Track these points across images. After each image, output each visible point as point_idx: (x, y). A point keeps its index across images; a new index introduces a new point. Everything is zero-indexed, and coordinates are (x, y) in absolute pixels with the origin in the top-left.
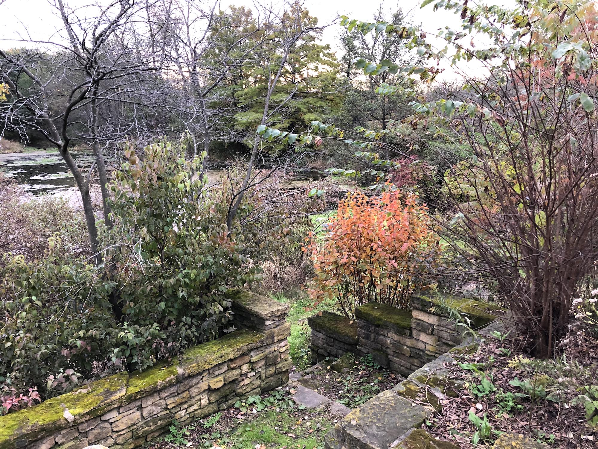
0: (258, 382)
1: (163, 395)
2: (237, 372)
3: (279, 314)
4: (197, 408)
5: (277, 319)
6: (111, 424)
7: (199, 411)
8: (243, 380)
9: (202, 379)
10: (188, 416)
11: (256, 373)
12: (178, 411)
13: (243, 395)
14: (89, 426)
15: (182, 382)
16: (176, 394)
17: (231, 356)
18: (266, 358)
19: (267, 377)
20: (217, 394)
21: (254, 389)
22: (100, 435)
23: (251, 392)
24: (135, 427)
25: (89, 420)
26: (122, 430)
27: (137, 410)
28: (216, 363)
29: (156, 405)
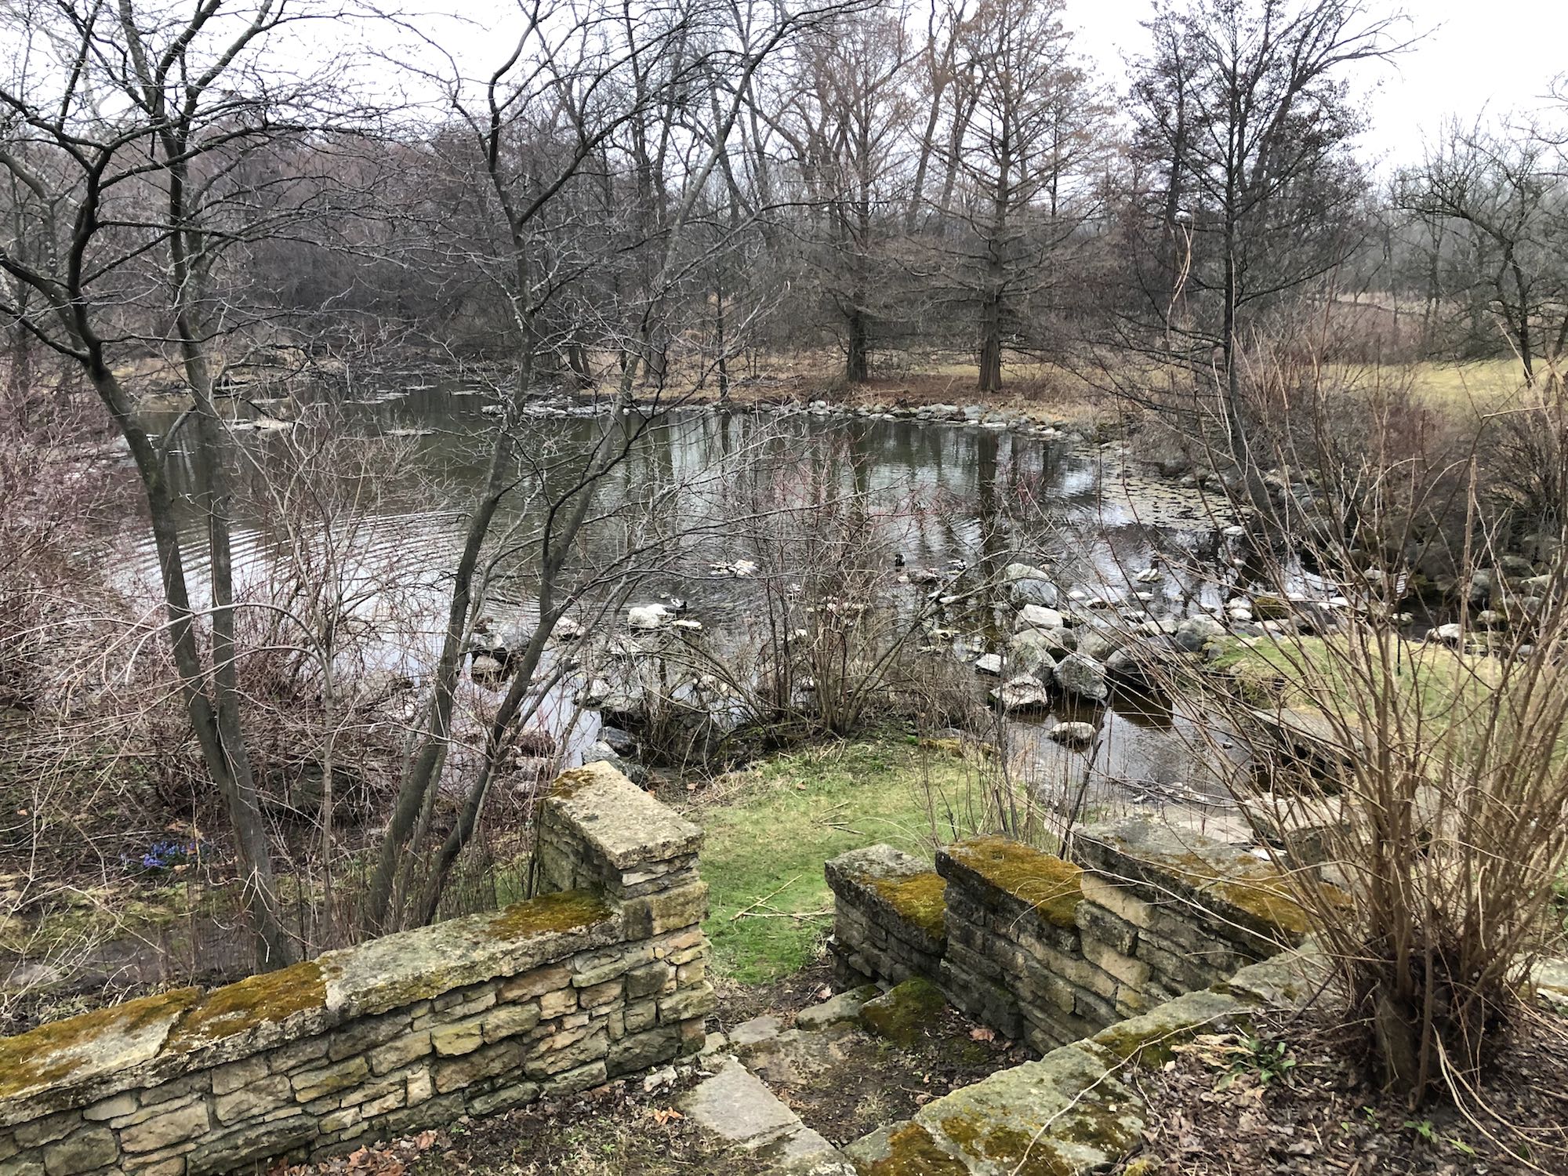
0: (602, 1044)
1: (282, 1063)
2: (525, 1015)
3: (668, 854)
4: (397, 1105)
5: (662, 869)
6: (117, 1131)
7: (401, 1115)
8: (551, 1035)
9: (411, 1025)
10: (365, 1125)
11: (591, 1018)
12: (330, 1112)
13: (550, 1078)
14: (45, 1132)
15: (344, 1031)
16: (325, 1062)
17: (506, 969)
18: (624, 977)
19: (629, 1033)
20: (462, 1071)
21: (584, 1063)
22: (82, 1160)
23: (576, 1072)
24: (192, 1146)
25: (46, 1117)
26: (151, 1152)
27: (200, 1099)
28: (451, 985)
29: (257, 1090)
